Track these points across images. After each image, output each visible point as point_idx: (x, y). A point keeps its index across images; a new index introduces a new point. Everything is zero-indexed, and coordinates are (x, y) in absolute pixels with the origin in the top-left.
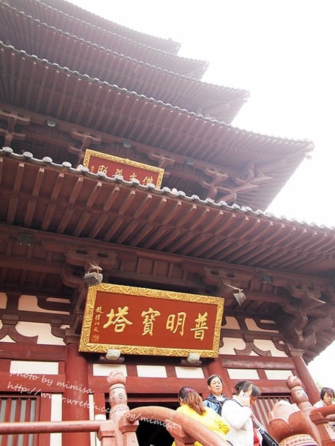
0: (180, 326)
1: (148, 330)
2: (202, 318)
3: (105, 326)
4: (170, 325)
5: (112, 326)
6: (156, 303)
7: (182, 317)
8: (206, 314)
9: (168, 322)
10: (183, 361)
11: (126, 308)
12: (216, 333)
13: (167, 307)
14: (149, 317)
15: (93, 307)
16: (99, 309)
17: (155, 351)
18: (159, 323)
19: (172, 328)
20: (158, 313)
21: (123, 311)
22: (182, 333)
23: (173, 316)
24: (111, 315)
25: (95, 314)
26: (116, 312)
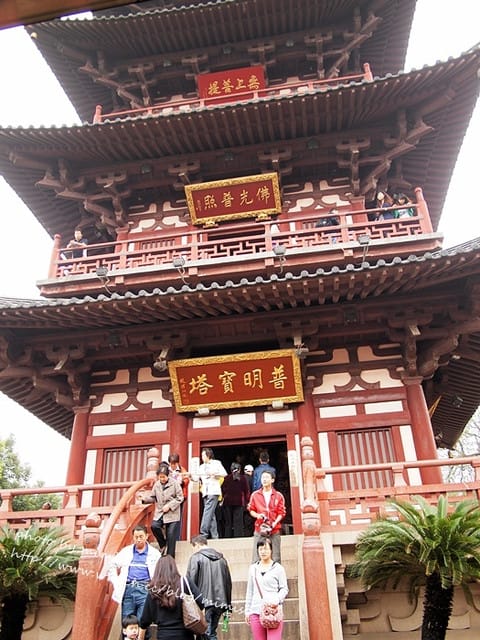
0: (258, 382)
1: (228, 388)
2: (278, 371)
3: (191, 392)
4: (247, 381)
5: (197, 391)
6: (229, 366)
7: (257, 373)
8: (282, 366)
9: (246, 379)
10: (269, 408)
11: (204, 375)
12: (296, 381)
13: (241, 368)
14: (227, 379)
15: (176, 380)
16: (181, 381)
17: (238, 404)
18: (237, 382)
19: (250, 383)
20: (234, 374)
21: (202, 378)
22: (261, 387)
23: (249, 374)
24: (193, 383)
25: (180, 384)
26: (197, 380)
